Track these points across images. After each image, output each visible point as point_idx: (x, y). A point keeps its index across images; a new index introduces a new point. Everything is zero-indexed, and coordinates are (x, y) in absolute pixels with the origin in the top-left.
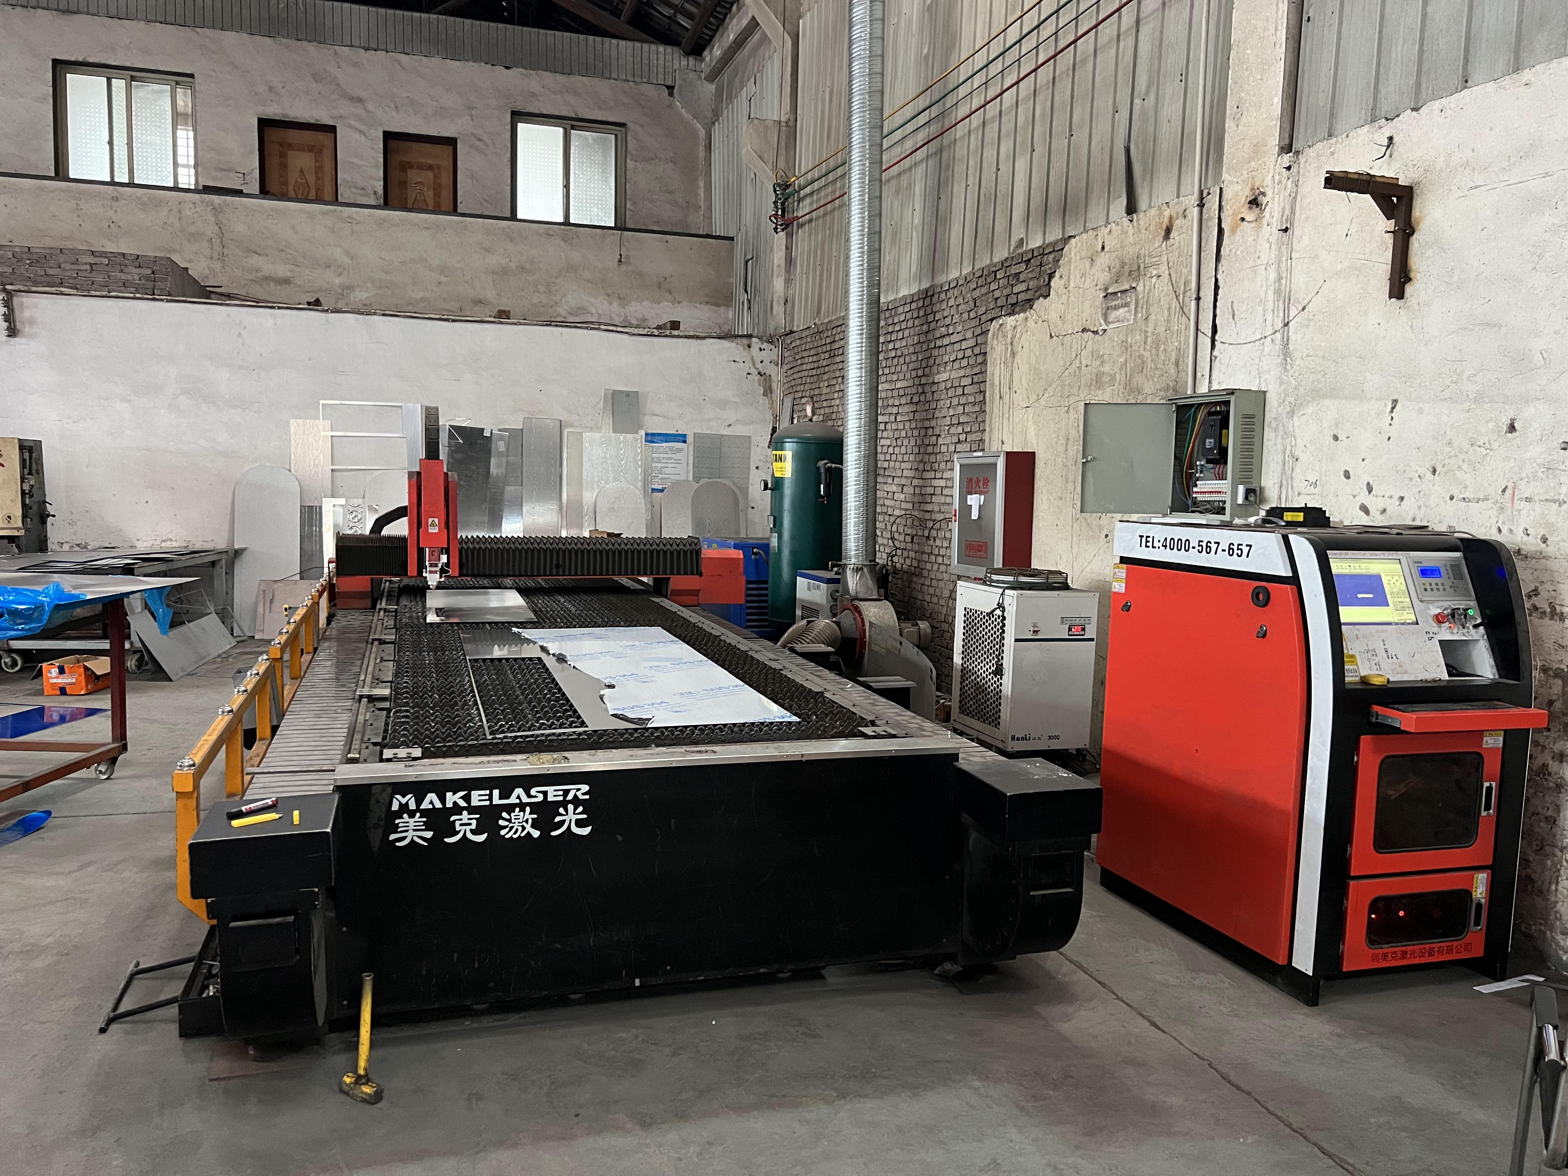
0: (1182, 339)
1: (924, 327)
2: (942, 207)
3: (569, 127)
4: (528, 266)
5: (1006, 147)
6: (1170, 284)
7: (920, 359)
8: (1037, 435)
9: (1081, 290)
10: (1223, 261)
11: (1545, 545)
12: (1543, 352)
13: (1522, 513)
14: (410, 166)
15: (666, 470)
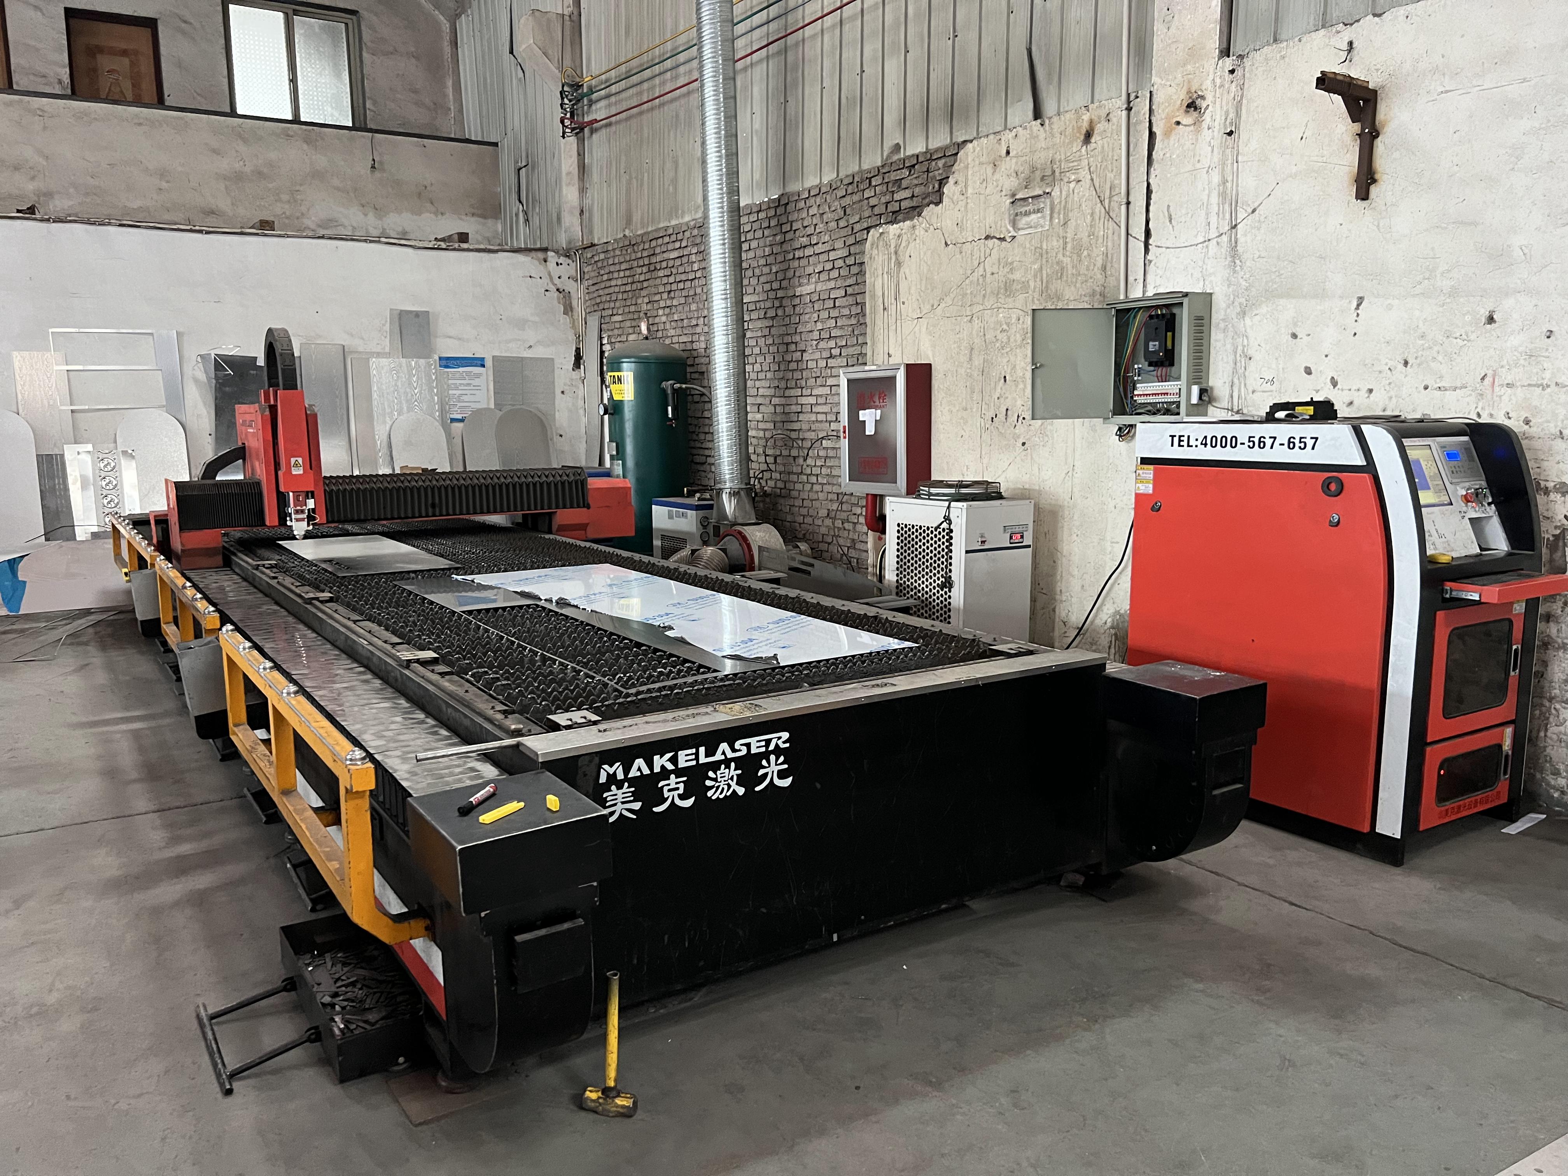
0: (1110, 244)
1: (778, 238)
2: (791, 111)
3: (290, 12)
4: (265, 170)
5: (872, 48)
6: (1092, 188)
7: (774, 271)
8: (934, 346)
9: (982, 197)
10: (1155, 165)
11: (1527, 427)
12: (1523, 248)
13: (1503, 398)
14: (100, 50)
15: (464, 398)
